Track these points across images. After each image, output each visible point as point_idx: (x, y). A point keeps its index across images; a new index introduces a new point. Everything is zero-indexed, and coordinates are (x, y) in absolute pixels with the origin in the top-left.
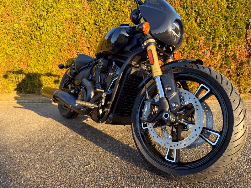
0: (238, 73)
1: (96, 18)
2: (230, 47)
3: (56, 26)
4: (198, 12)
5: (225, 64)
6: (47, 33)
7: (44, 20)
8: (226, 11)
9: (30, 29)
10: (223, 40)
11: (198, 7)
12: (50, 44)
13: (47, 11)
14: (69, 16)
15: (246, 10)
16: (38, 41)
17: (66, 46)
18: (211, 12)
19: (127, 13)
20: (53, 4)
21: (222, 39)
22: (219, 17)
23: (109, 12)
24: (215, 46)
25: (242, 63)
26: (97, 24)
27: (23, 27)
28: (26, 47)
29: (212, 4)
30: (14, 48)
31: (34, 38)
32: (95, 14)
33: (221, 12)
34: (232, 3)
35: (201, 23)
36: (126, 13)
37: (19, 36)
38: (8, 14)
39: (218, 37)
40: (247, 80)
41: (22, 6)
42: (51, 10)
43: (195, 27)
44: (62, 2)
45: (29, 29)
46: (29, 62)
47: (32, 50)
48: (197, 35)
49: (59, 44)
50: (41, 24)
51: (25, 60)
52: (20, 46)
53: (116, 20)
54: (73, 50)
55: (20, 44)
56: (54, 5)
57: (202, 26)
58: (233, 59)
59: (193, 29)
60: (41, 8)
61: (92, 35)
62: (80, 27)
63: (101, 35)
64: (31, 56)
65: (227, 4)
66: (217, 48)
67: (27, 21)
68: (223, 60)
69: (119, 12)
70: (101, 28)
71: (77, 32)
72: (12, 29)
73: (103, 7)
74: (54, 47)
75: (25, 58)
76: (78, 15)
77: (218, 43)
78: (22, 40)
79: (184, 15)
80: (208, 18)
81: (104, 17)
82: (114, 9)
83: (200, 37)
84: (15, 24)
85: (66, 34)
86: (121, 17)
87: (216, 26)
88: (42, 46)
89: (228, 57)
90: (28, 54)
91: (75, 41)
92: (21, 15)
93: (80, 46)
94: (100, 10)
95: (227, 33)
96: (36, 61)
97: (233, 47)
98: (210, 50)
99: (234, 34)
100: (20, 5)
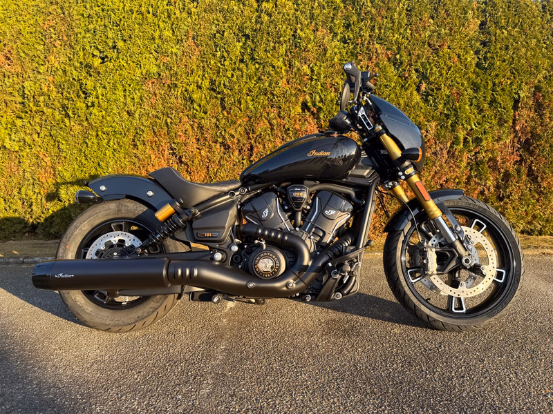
0: (499, 195)
1: (214, 77)
2: (484, 143)
3: (125, 91)
4: (423, 73)
5: (476, 176)
6: (105, 105)
7: (96, 75)
8: (474, 72)
9: (62, 94)
10: (472, 129)
11: (422, 63)
12: (110, 129)
13: (101, 55)
14: (154, 69)
15: (513, 73)
16: (82, 121)
17: (148, 136)
18: (447, 74)
19: (281, 68)
20: (116, 41)
21: (469, 127)
22: (463, 84)
23: (242, 65)
24: (456, 141)
25: (507, 176)
26: (218, 90)
27: (45, 89)
28: (52, 133)
29: (450, 59)
30: (22, 135)
31: (72, 116)
32: (213, 68)
33: (466, 74)
34: (485, 58)
35: (428, 95)
36: (278, 70)
37: (34, 109)
38: (9, 59)
39: (462, 125)
40: (518, 209)
41: (43, 43)
42: (111, 54)
43: (417, 103)
44: (137, 39)
45: (60, 95)
46: (60, 168)
47: (66, 140)
48: (422, 119)
49: (132, 130)
50: (89, 84)
51: (49, 164)
52: (39, 131)
53: (257, 83)
54: (163, 144)
55: (38, 128)
56: (120, 44)
57: (431, 101)
58: (489, 167)
59: (414, 107)
60: (88, 48)
61: (206, 113)
62: (179, 94)
63: (225, 113)
64: (64, 154)
65: (477, 60)
66: (462, 146)
67: (55, 76)
68: (471, 169)
69: (264, 67)
70: (226, 99)
71: (172, 105)
72: (17, 93)
73: (229, 54)
74: (119, 136)
75: (49, 158)
76: (175, 69)
77: (461, 134)
78: (44, 118)
79: (395, 78)
80: (443, 86)
81: (232, 76)
82: (253, 59)
83: (428, 122)
84: (26, 82)
85: (147, 108)
86: (268, 78)
87: (458, 102)
88: (90, 133)
89: (482, 162)
90: (56, 150)
91: (169, 124)
92: (40, 63)
93: (180, 136)
94: (222, 60)
95: (479, 117)
96: (76, 167)
97: (491, 144)
98: (446, 148)
99: (492, 119)
100: (39, 41)
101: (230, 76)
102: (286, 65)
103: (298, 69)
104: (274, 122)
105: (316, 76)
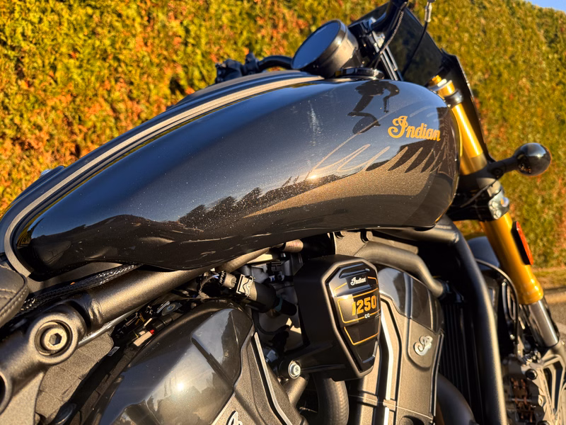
23: (61, 6)
26: (9, 42)
36: (127, 22)
53: (90, 38)
63: (23, 84)
69: (102, 13)
70: (26, 60)
81: (41, 21)
86: (109, 32)
101: (36, 20)
102: (142, 17)
103: (164, 26)
104: (121, 106)
105: (194, 39)
